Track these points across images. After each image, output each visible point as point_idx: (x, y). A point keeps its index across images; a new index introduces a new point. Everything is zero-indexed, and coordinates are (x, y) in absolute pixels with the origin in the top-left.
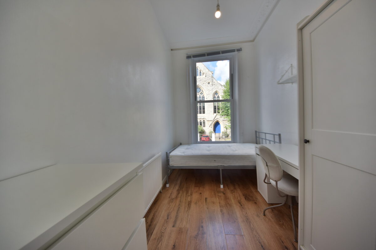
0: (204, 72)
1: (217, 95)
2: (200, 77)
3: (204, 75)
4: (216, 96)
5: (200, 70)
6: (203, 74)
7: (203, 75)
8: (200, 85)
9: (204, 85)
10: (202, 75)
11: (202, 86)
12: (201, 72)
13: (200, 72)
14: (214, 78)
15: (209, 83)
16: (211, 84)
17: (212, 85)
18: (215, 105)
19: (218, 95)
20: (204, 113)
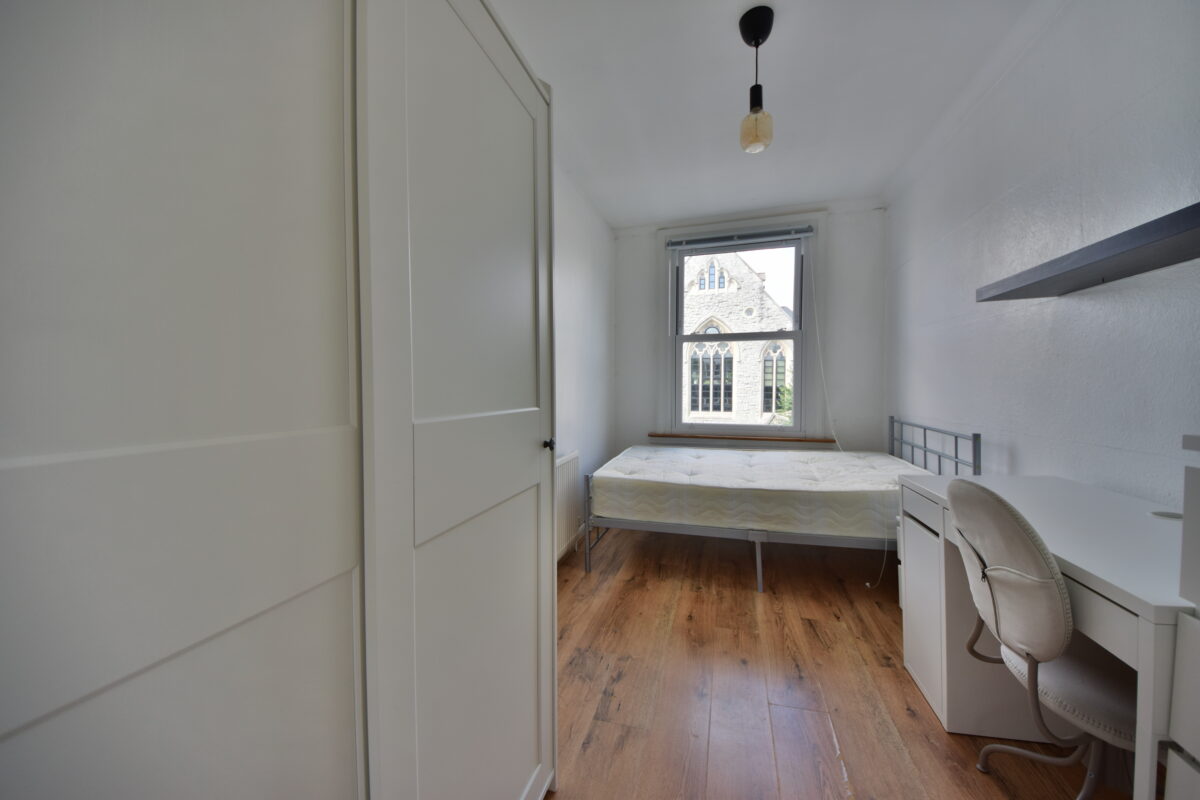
0: (734, 274)
1: (775, 352)
2: (721, 290)
3: (734, 286)
4: (772, 354)
5: (722, 269)
6: (730, 281)
7: (729, 286)
8: (719, 317)
9: (732, 317)
10: (726, 284)
11: (725, 320)
12: (726, 275)
13: (722, 277)
14: (768, 296)
15: (749, 312)
16: (755, 313)
17: (761, 317)
18: (768, 384)
19: (779, 351)
20: (728, 408)
